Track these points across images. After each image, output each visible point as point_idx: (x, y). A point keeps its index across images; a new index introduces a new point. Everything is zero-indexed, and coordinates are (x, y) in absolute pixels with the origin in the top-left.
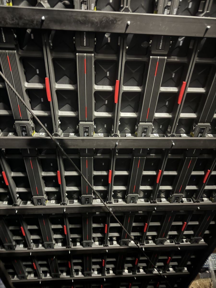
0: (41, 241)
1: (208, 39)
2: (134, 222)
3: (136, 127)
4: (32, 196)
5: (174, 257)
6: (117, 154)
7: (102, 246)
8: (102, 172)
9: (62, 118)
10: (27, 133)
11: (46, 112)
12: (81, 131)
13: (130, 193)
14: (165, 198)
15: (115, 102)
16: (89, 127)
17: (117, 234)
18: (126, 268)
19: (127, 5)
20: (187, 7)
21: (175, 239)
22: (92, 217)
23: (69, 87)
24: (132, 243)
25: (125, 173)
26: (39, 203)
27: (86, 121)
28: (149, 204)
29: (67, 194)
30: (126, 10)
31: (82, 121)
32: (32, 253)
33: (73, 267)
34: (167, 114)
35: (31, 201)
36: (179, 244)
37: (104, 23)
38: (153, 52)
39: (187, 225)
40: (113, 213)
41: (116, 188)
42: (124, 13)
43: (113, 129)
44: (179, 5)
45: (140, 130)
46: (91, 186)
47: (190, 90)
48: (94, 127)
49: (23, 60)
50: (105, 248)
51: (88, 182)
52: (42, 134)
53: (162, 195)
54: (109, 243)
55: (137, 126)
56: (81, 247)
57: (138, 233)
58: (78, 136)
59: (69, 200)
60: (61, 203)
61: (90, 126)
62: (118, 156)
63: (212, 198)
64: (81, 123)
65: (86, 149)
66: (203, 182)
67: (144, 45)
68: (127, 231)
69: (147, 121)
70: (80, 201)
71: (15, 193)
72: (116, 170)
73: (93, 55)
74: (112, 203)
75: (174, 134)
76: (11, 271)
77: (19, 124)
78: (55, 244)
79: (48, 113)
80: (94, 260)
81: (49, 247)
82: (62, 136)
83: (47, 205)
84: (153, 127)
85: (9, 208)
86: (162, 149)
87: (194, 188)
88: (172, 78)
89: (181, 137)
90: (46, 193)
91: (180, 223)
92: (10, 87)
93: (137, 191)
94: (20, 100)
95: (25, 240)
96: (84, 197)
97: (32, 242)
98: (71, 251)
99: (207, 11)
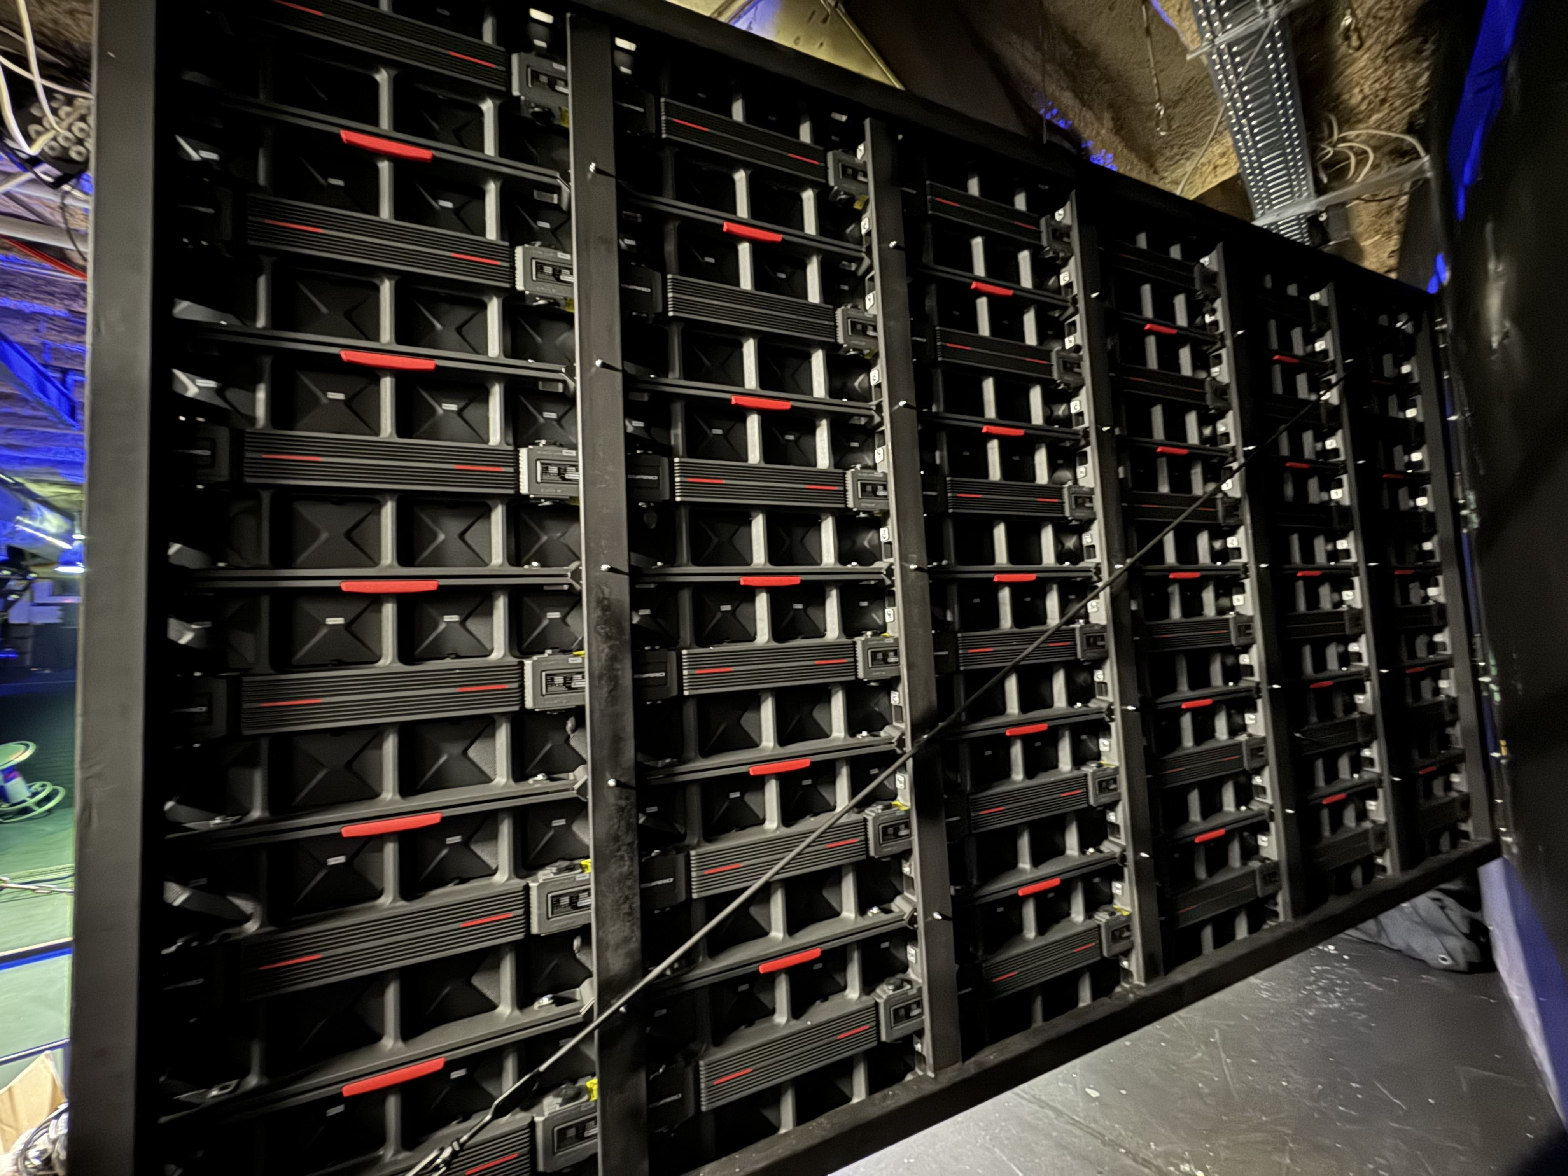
0: (1242, 779)
1: (625, 357)
2: (1156, 488)
3: (862, 516)
4: (1090, 807)
5: (1275, 345)
6: (944, 563)
7: (1247, 582)
8: (1003, 604)
9: (852, 729)
10: (902, 823)
11: (840, 773)
12: (884, 673)
13: (1063, 511)
14: (1070, 402)
16: (871, 652)
17: (1203, 540)
18: (1324, 496)
19: (565, 576)
20: (555, 423)
21: (1206, 349)
22: (1147, 623)
23: (768, 710)
24: (1230, 487)
25: (1000, 533)
26: (1112, 787)
27: (856, 661)
28: (1091, 451)
29: (1079, 705)
30: (576, 574)
31: (856, 672)
32: (1284, 806)
33: (1331, 671)
35: (1108, 811)
36: (1222, 334)
37: (610, 628)
38: (667, 497)
39: (1156, 320)
40: (1130, 558)
41: (1049, 557)
42: (584, 582)
43: (873, 582)
44: (554, 444)
45: (870, 504)
46: (1050, 632)
47: (751, 380)
48: (871, 636)
49: (711, 834)
50: (1252, 571)
51: (1036, 644)
52: (901, 782)
53: (1061, 413)
54: (1234, 562)
55: (859, 514)
56: (1254, 650)
57: (1192, 472)
58: (901, 682)
59: (1098, 697)
60: (1107, 719)
61: (869, 649)
62: (948, 559)
63: (1058, 259)
64: (861, 675)
65: (935, 656)
66: (1011, 296)
67: (652, 521)
68: (1190, 509)
69: (841, 488)
70: (1098, 664)
71: (1084, 860)
72: (992, 561)
73: (684, 652)
74: (1099, 564)
75: (872, 405)
76: (1357, 875)
77: (878, 845)
78: (1250, 735)
79: (842, 767)
80: (1302, 606)
81: (1261, 754)
82: (904, 727)
83: (1116, 763)
84: (858, 466)
85: (1134, 878)
87: (1029, 320)
88: (725, 435)
89: (880, 383)
90: (1078, 767)
91: (1151, 343)
92: (783, 868)
93: (1054, 490)
94: (814, 841)
95: (1241, 830)
96: (1083, 651)
97: (1249, 809)
98: (1271, 682)
99: (561, 372)
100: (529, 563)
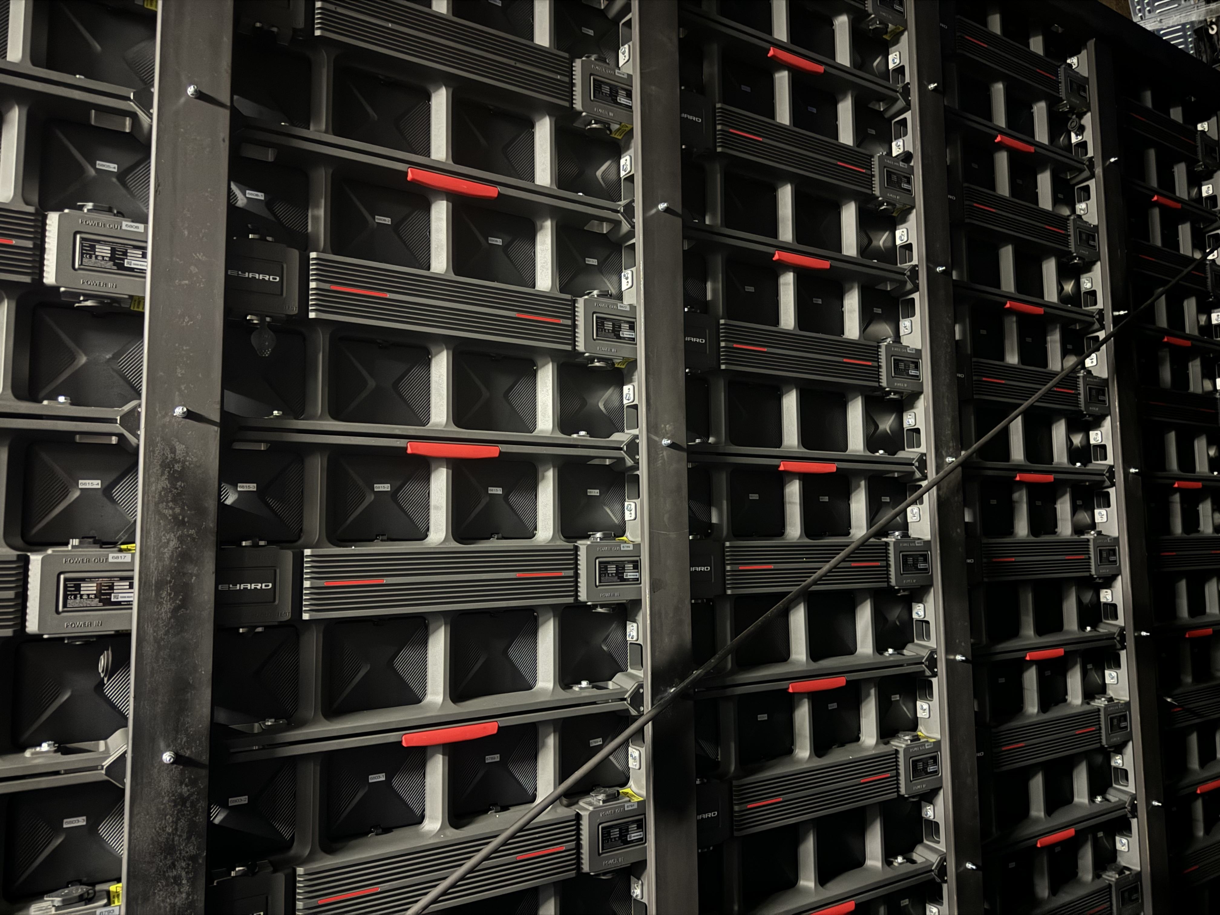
0: (1099, 759)
1: (234, 90)
2: (1002, 358)
3: (597, 364)
4: (901, 797)
5: (1154, 181)
6: (711, 440)
7: (1112, 491)
8: (790, 503)
9: (566, 677)
10: (633, 822)
11: (544, 745)
12: (616, 594)
13: (878, 379)
14: (895, 230)
15: (497, 455)
16: (600, 563)
17: (1059, 432)
18: (1208, 385)
19: (113, 421)
20: (114, 180)
21: (1071, 179)
22: (985, 541)
24: (1095, 363)
25: (790, 404)
26: (931, 769)
27: (576, 575)
28: (920, 299)
29: (891, 651)
30: (130, 422)
31: (577, 591)
32: (1150, 797)
33: (1211, 615)
34: (539, 238)
35: (923, 803)
36: (1091, 160)
37: (182, 509)
38: (294, 309)
39: (1009, 131)
40: (966, 450)
41: (856, 442)
42: (142, 433)
43: (608, 462)
44: (110, 210)
45: (608, 346)
46: (853, 546)
47: (440, 147)
48: (601, 539)
49: (334, 839)
50: (1120, 477)
51: (833, 562)
52: (635, 759)
53: (881, 243)
54: (1098, 464)
55: (593, 362)
56: (1118, 584)
57: (1049, 338)
58: (641, 608)
59: (917, 641)
60: (928, 673)
61: (597, 558)
62: (717, 436)
63: (886, 33)
64: (583, 596)
65: (691, 572)
66: (822, 74)
67: (265, 345)
68: (1044, 389)
69: (569, 322)
70: (918, 594)
71: (890, 873)
72: (778, 441)
73: (307, 552)
74: (923, 455)
75: (620, 205)
77: (595, 854)
78: (1111, 700)
79: (548, 735)
80: (1178, 528)
81: (1123, 724)
82: (640, 673)
83: (936, 735)
84: (595, 293)
85: (955, 899)
86: (684, 251)
87: (845, 111)
88: (396, 226)
89: (633, 175)
90: (886, 740)
91: (1002, 160)
92: (444, 893)
93: (867, 348)
94: (496, 851)
95: (1094, 829)
96: (898, 574)
97: (1105, 799)
98: (1138, 627)
99: (128, 99)
100: (53, 397)
